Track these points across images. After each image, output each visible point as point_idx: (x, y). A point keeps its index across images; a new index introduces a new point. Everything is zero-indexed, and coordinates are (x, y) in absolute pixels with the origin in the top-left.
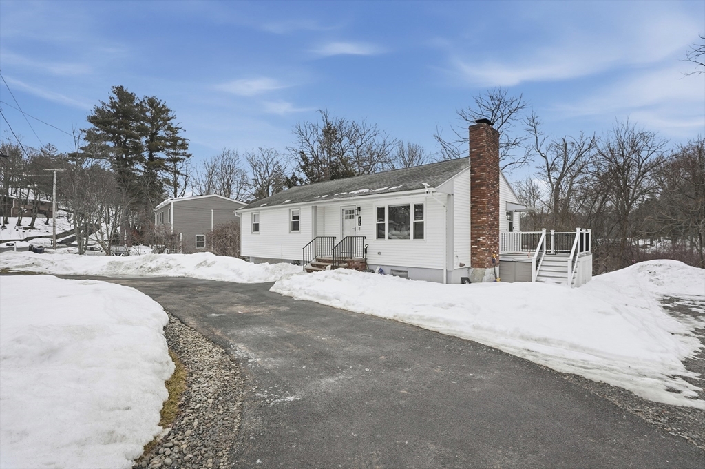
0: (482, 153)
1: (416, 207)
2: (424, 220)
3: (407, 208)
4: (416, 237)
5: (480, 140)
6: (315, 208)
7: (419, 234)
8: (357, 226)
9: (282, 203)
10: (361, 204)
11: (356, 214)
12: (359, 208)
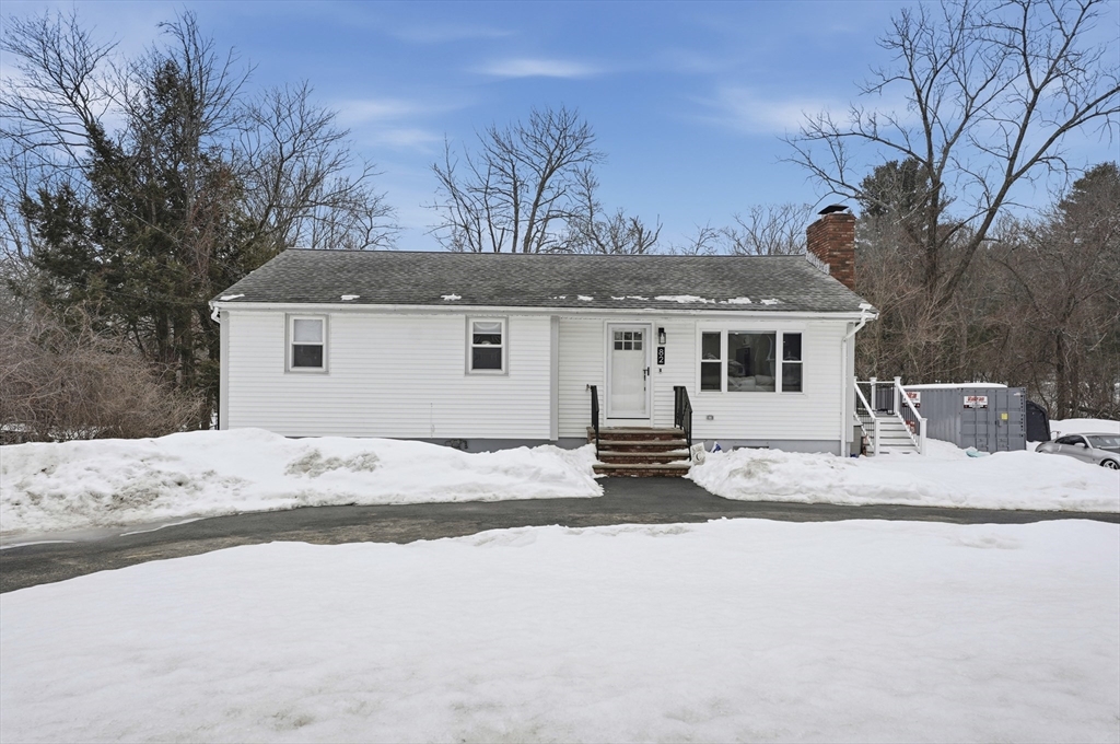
0: (848, 260)
1: (787, 337)
2: (803, 360)
3: (770, 338)
4: (786, 388)
5: (846, 239)
6: (555, 319)
7: (794, 382)
8: (655, 367)
9: (437, 300)
10: (662, 323)
11: (651, 344)
12: (661, 331)
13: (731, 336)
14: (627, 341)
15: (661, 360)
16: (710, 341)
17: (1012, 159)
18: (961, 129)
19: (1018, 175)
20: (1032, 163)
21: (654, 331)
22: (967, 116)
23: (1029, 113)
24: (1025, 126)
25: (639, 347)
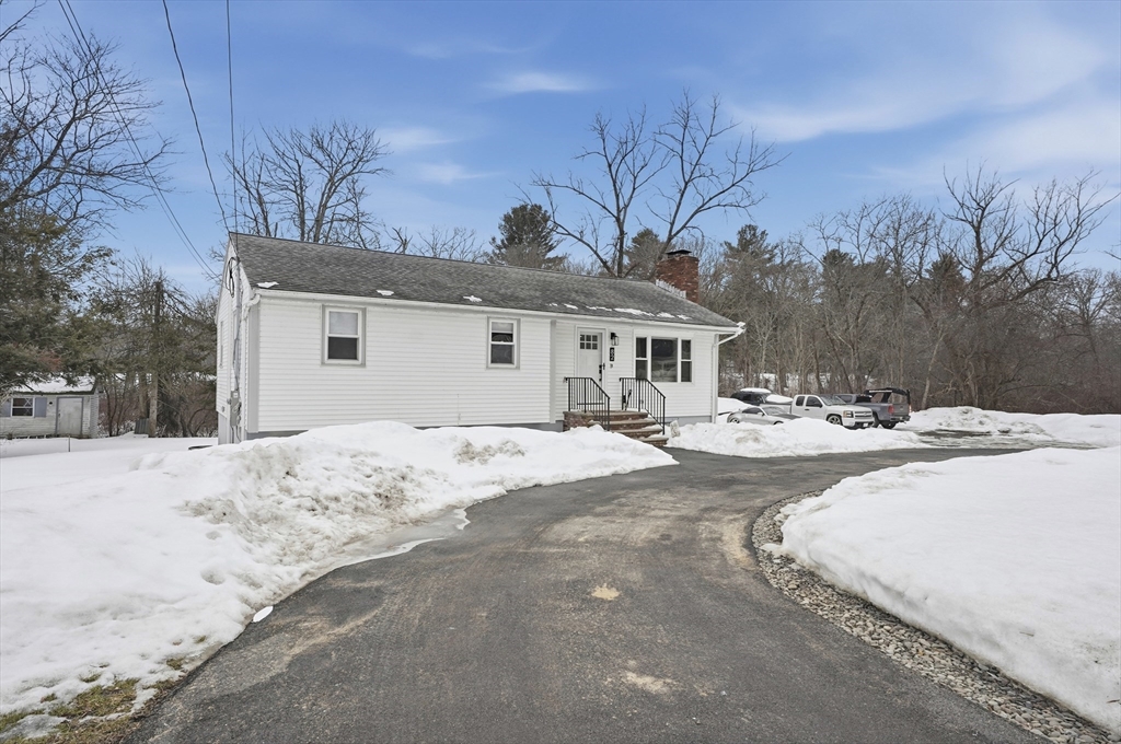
1: (683, 341)
3: (675, 342)
4: (682, 379)
6: (553, 324)
7: (687, 377)
8: (607, 362)
9: (461, 301)
10: (614, 329)
11: (607, 344)
12: (613, 336)
13: (654, 341)
14: (588, 342)
15: (612, 359)
16: (641, 342)
17: (672, 224)
18: (631, 197)
19: (675, 235)
20: (682, 229)
21: (608, 335)
22: (634, 189)
23: (682, 196)
24: (680, 203)
25: (595, 347)
